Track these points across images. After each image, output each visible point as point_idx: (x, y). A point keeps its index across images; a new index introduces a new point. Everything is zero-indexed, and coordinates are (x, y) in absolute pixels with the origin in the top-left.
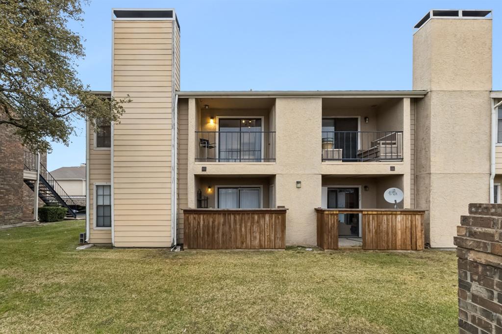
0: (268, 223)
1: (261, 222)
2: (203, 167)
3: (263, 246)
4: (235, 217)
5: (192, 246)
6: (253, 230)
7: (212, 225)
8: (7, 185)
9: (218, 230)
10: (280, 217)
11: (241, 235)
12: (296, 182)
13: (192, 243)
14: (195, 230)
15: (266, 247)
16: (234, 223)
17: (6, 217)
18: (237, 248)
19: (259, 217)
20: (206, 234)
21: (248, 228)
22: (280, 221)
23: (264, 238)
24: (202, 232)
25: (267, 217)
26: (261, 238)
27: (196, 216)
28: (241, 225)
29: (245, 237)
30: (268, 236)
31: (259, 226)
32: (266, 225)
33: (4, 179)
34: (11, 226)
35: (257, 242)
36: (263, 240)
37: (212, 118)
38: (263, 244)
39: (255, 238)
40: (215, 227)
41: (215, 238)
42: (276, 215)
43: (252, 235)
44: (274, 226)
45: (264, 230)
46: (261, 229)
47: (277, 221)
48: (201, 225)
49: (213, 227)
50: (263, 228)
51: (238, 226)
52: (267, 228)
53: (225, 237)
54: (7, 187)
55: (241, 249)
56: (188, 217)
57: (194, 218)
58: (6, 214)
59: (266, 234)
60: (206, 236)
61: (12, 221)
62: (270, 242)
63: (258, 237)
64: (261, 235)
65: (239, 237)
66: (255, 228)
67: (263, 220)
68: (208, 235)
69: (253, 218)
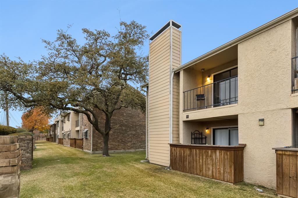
0: (219, 158)
1: (213, 157)
2: (187, 116)
3: (215, 177)
4: (196, 151)
5: (173, 168)
6: (208, 162)
7: (183, 155)
8: (142, 131)
9: (186, 159)
10: (228, 153)
11: (200, 165)
12: (258, 119)
13: (173, 166)
14: (175, 157)
15: (217, 178)
16: (195, 155)
17: (141, 146)
18: (197, 175)
19: (212, 152)
20: (180, 161)
21: (204, 160)
22: (228, 157)
23: (215, 170)
24: (178, 159)
25: (218, 152)
26: (213, 170)
27: (175, 148)
28: (199, 157)
29: (202, 167)
30: (218, 169)
31: (212, 160)
32: (217, 159)
33: (141, 129)
34: (143, 150)
35: (210, 172)
36: (215, 172)
37: (209, 76)
38: (215, 175)
39: (209, 169)
40: (185, 157)
41: (184, 165)
42: (225, 151)
43: (207, 166)
44: (223, 161)
45: (215, 164)
46: (213, 162)
47: (226, 157)
48: (178, 155)
49: (184, 158)
50: (215, 162)
51: (198, 158)
52: (218, 162)
53: (190, 165)
54: (142, 132)
55: (199, 175)
56: (172, 149)
57: (175, 150)
58: (141, 144)
59: (217, 167)
60: (180, 163)
61: (143, 147)
62: (220, 174)
63: (211, 168)
64: (213, 167)
65: (198, 167)
66: (209, 161)
67: (215, 155)
68: (181, 162)
69: (208, 152)
